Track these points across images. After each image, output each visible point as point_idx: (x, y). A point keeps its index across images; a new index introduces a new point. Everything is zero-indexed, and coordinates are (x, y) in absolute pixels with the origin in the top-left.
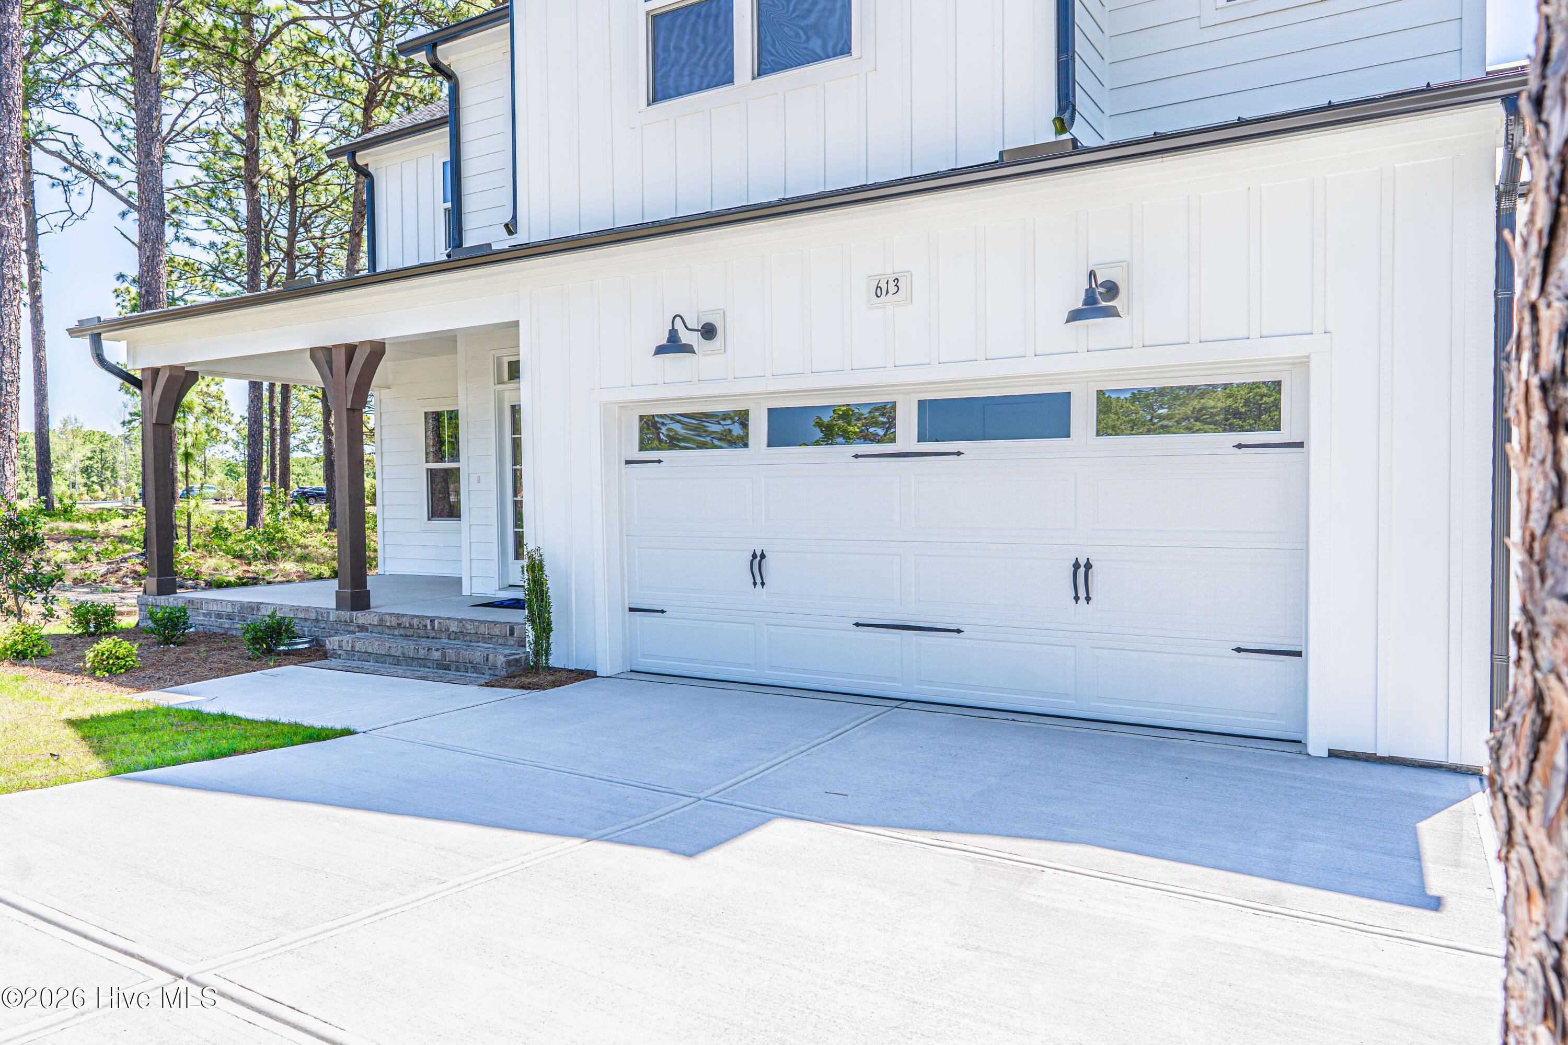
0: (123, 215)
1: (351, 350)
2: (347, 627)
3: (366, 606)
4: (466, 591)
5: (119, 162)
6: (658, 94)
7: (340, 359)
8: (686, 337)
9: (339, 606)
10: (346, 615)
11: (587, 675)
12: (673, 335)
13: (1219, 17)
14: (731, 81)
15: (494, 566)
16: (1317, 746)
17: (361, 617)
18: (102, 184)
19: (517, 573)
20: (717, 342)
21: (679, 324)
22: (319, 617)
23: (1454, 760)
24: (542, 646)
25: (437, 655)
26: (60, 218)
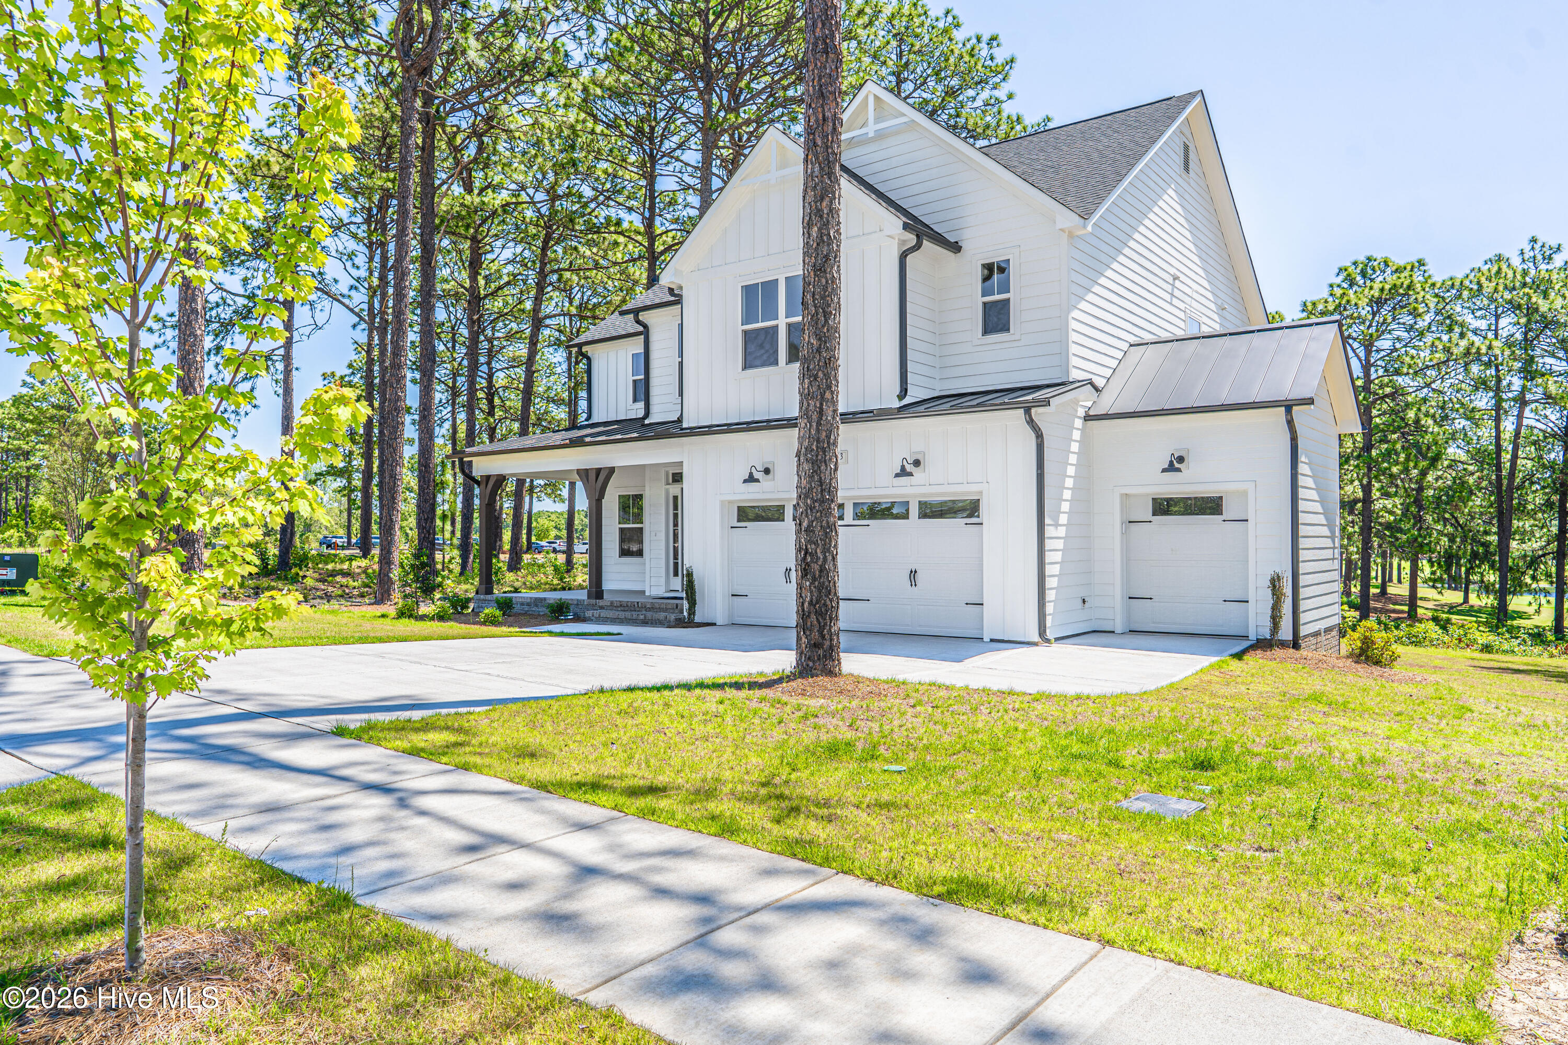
0: (354, 326)
1: (598, 471)
2: (593, 607)
3: (601, 597)
4: (647, 594)
5: (356, 288)
6: (746, 367)
7: (592, 476)
8: (756, 475)
9: (589, 597)
10: (593, 601)
11: (714, 624)
12: (751, 474)
13: (979, 342)
14: (777, 364)
15: (663, 580)
16: (986, 639)
17: (601, 603)
18: (338, 301)
19: (677, 583)
20: (770, 476)
21: (753, 470)
22: (579, 603)
23: (1027, 640)
24: (692, 612)
25: (642, 617)
26: (307, 331)
